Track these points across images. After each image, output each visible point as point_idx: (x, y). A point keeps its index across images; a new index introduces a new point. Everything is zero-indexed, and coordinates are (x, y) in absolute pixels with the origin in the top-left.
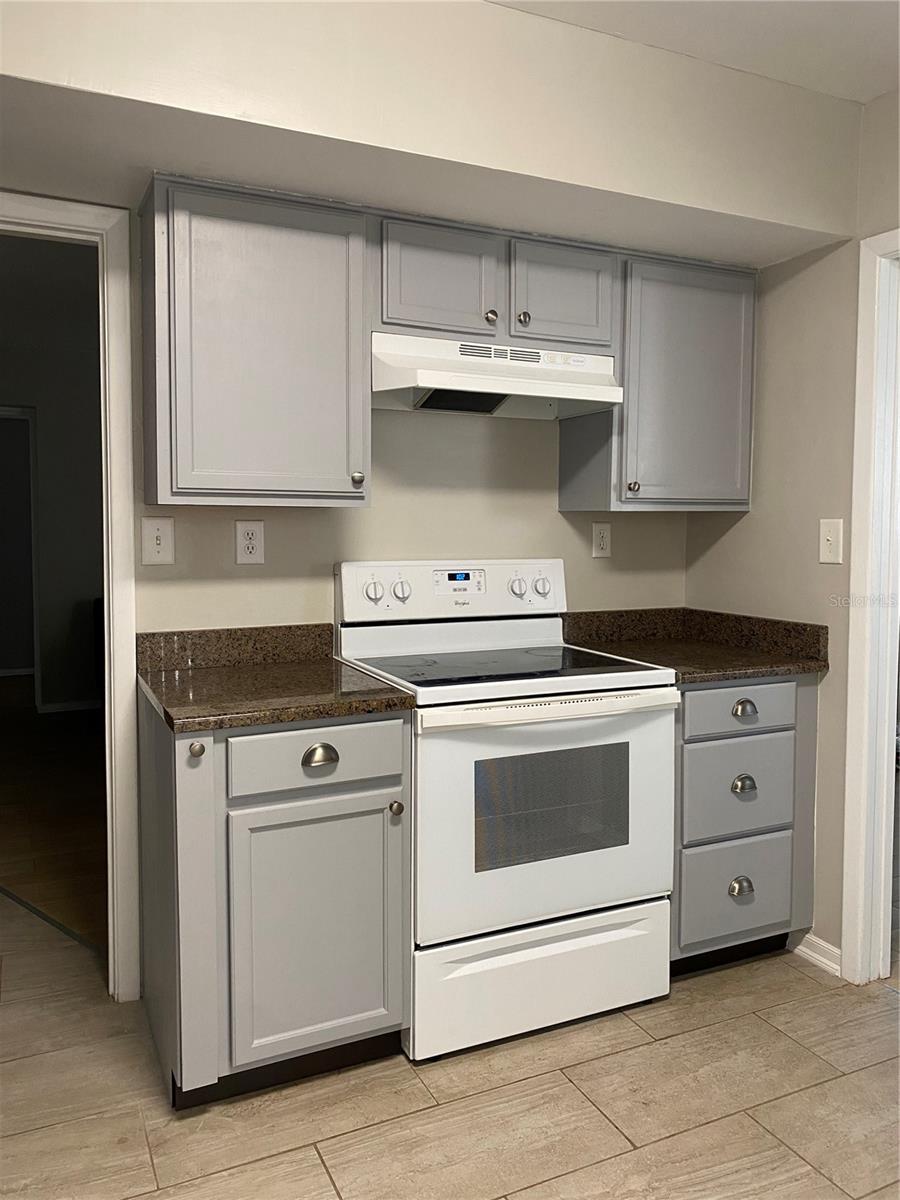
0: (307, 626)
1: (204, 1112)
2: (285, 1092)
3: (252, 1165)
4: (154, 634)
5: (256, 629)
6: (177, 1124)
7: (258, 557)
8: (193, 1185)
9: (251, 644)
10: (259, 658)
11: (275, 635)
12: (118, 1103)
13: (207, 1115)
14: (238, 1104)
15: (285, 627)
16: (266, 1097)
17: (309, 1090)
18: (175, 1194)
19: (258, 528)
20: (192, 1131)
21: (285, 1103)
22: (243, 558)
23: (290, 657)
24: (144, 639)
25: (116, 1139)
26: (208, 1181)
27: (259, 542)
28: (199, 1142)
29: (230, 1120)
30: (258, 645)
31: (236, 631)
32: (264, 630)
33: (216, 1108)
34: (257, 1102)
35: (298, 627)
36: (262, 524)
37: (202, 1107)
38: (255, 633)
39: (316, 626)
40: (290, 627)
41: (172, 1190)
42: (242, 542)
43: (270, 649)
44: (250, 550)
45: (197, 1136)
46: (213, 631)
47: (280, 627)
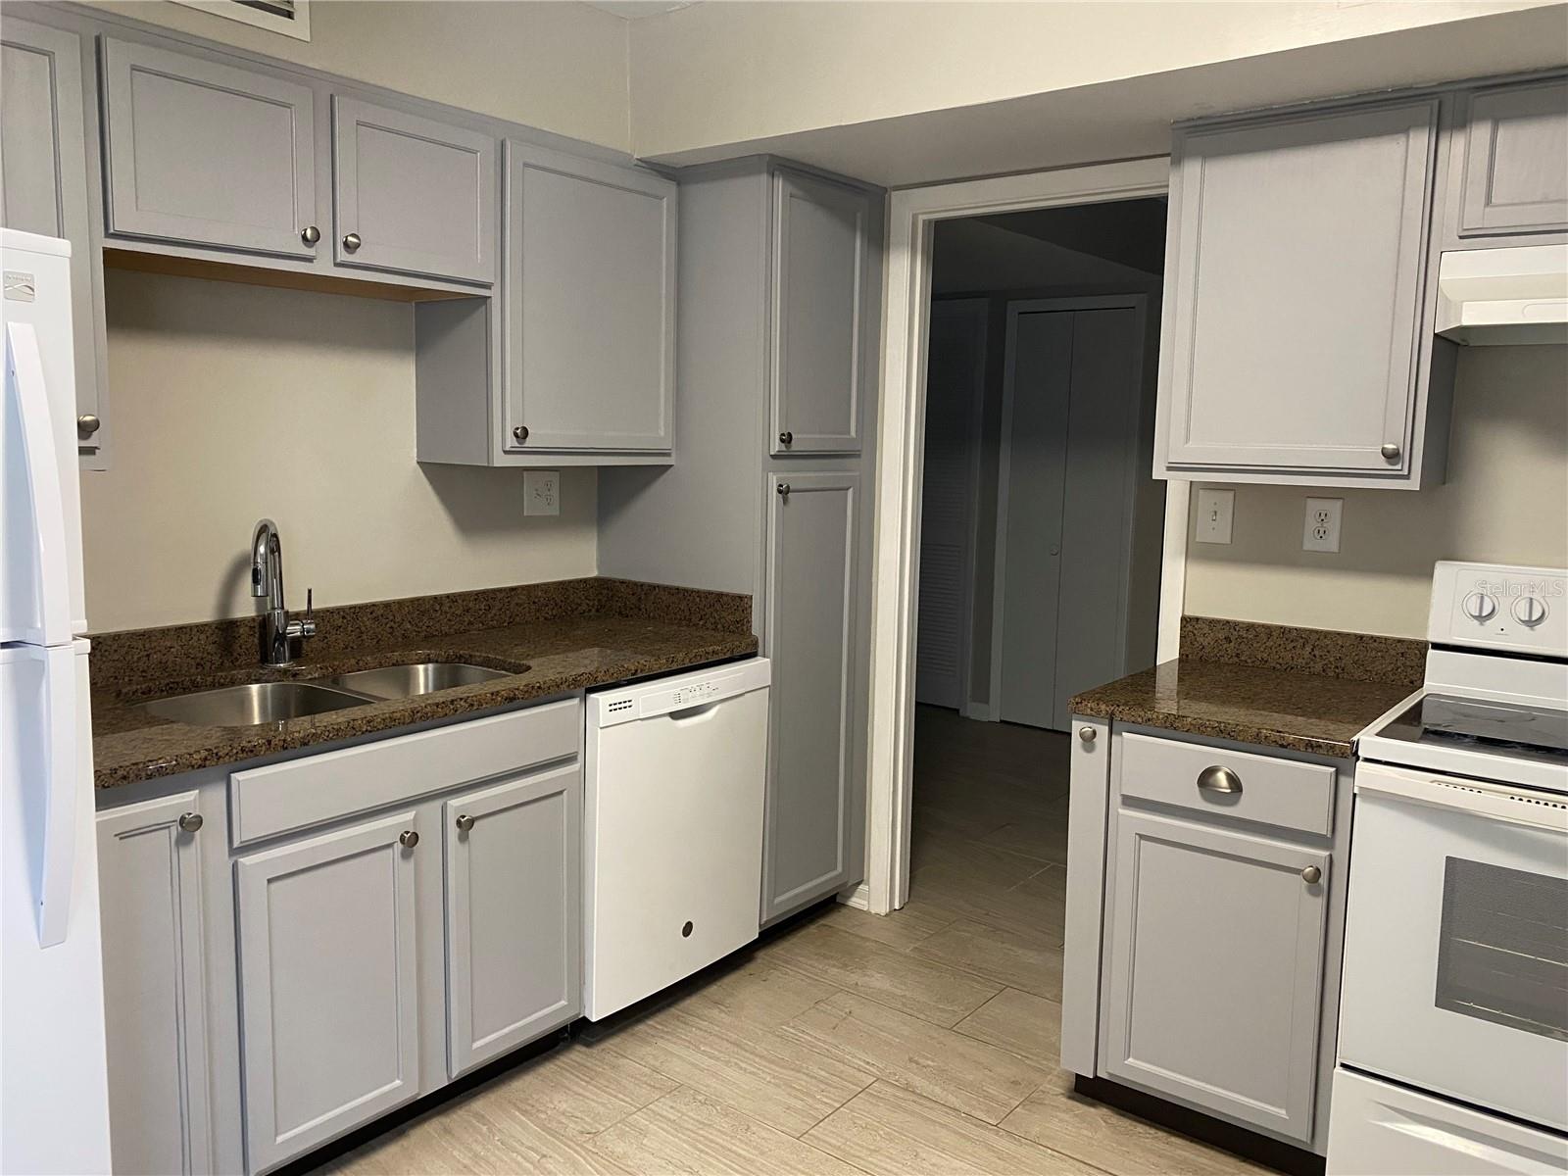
0: (1386, 639)
1: (1092, 1105)
2: (1173, 1139)
3: (1075, 1162)
4: (1197, 619)
5: (1317, 632)
6: (1064, 1100)
7: (1332, 543)
8: (1019, 1141)
9: (1308, 648)
10: (1318, 667)
11: (1340, 643)
12: (1045, 1059)
13: (1092, 1110)
14: (1125, 1120)
15: (1356, 635)
16: (1153, 1131)
17: (1197, 1152)
18: (1001, 1136)
19: (1335, 508)
20: (1067, 1111)
21: (1162, 1146)
22: (1310, 544)
23: (1358, 673)
24: (1187, 622)
25: (1013, 1079)
26: (1032, 1146)
27: (1334, 526)
28: (1061, 1120)
29: (1104, 1124)
30: (1316, 652)
31: (1290, 630)
32: (1326, 634)
33: (1105, 1110)
34: (1141, 1128)
35: (1374, 639)
36: (1339, 503)
37: (1094, 1101)
38: (1314, 637)
39: (1400, 641)
40: (1361, 637)
41: (1002, 1133)
42: (1311, 523)
43: (1332, 659)
44: (1322, 534)
45: (1066, 1117)
46: (1263, 626)
47: (1348, 634)
